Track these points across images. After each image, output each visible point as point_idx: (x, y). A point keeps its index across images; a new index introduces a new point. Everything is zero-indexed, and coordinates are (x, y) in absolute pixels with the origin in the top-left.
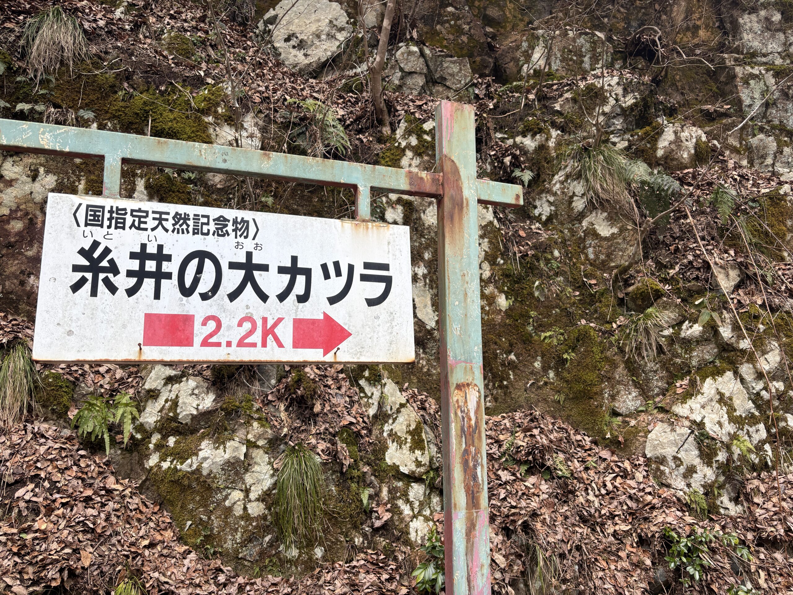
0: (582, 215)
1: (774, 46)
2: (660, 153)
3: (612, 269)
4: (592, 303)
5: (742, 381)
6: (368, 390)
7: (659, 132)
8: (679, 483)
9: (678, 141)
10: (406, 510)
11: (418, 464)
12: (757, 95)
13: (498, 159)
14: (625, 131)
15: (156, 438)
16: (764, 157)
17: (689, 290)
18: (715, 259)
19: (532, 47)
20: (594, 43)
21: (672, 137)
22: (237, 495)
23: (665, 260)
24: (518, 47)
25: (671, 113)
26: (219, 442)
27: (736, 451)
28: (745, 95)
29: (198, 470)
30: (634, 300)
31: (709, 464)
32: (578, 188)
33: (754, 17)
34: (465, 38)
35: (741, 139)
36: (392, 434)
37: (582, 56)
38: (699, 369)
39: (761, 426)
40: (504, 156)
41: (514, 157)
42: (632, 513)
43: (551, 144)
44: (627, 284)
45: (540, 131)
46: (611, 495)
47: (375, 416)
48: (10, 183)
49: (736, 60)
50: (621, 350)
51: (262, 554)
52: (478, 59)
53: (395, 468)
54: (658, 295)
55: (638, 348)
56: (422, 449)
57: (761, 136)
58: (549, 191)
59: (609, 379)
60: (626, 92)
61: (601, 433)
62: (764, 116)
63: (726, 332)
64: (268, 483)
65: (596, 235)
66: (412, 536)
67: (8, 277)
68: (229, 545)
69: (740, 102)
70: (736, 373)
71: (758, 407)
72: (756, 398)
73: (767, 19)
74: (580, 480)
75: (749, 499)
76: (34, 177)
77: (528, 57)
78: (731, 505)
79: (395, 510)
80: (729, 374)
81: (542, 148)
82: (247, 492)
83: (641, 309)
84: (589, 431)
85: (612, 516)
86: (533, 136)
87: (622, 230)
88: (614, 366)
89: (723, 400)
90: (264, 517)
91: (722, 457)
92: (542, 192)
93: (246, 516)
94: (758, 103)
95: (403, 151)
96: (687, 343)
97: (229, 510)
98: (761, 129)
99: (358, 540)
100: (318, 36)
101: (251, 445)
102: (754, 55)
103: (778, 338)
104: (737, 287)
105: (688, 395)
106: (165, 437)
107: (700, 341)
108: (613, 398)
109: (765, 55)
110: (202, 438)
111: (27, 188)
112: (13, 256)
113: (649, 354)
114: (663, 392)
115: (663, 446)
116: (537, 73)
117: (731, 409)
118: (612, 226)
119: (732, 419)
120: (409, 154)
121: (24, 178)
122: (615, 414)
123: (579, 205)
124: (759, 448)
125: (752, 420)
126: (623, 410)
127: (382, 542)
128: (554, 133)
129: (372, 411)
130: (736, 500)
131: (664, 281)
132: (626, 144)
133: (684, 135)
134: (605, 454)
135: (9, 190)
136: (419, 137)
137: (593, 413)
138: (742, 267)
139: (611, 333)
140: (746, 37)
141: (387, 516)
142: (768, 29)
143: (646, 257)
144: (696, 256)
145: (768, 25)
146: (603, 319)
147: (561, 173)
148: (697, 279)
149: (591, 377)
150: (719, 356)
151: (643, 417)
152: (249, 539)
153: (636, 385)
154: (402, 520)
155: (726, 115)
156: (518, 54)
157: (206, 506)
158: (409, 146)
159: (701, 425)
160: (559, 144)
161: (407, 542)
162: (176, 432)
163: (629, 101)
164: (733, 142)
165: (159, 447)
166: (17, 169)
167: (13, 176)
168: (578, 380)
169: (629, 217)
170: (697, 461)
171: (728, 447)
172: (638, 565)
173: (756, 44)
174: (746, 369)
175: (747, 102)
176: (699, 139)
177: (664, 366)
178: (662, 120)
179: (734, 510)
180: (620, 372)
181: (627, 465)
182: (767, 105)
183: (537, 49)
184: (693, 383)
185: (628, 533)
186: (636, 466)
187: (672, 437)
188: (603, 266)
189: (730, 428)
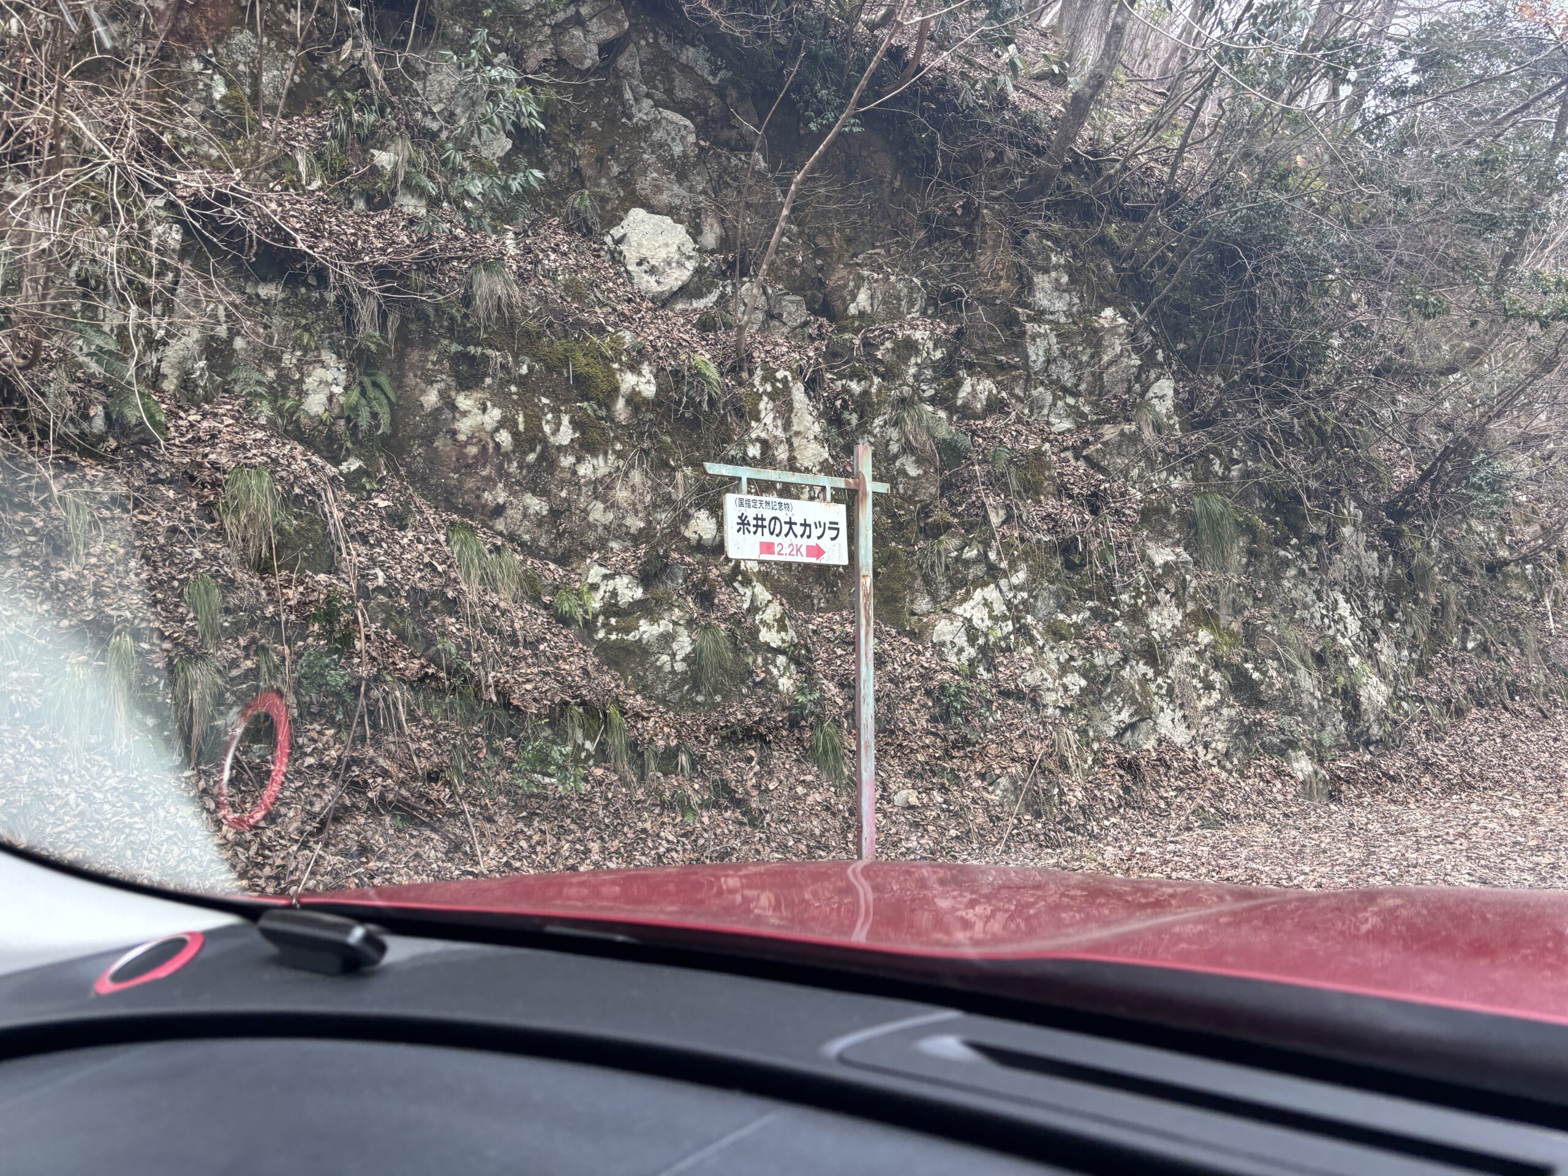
0: (896, 457)
1: (1060, 305)
2: (959, 402)
3: (916, 503)
4: (901, 529)
5: (1001, 591)
6: (741, 590)
7: (959, 384)
8: (953, 659)
9: (974, 393)
10: (775, 671)
11: (784, 641)
12: (1041, 353)
13: (831, 400)
14: (934, 379)
15: (601, 619)
16: (1041, 408)
17: (971, 523)
18: (990, 501)
19: (858, 287)
20: (912, 289)
21: (969, 389)
22: (665, 658)
23: (956, 499)
24: (846, 286)
25: (970, 367)
26: (654, 620)
27: (992, 639)
28: (1031, 350)
29: (640, 640)
30: (931, 529)
31: (973, 646)
32: (893, 433)
33: (1046, 277)
34: (797, 271)
35: (1025, 390)
36: (762, 621)
37: (899, 300)
38: (973, 582)
39: (1010, 623)
40: (835, 398)
41: (844, 401)
42: (922, 676)
43: (873, 390)
44: (927, 516)
45: (865, 378)
46: (909, 665)
47: (749, 610)
48: (465, 414)
49: (1028, 316)
50: (920, 567)
51: (681, 698)
52: (809, 293)
53: (767, 644)
54: (948, 526)
55: (932, 566)
56: (786, 631)
57: (1041, 389)
58: (870, 433)
59: (910, 588)
60: (935, 348)
61: (903, 626)
62: (1046, 370)
63: (992, 556)
64: (689, 649)
65: (905, 474)
66: (781, 687)
67: (466, 492)
68: (659, 691)
69: (1027, 357)
70: (998, 586)
71: (1009, 610)
72: (1008, 604)
73: (1057, 280)
74: (889, 656)
75: (996, 669)
76: (484, 410)
77: (854, 297)
78: (985, 673)
79: (768, 672)
80: (992, 586)
81: (866, 393)
82: (674, 655)
83: (936, 536)
84: (893, 625)
85: (909, 678)
86: (859, 382)
87: (925, 472)
88: (914, 578)
89: (987, 604)
90: (686, 672)
91: (981, 641)
92: (864, 433)
93: (673, 672)
94: (1042, 359)
95: (760, 396)
96: (967, 563)
97: (661, 667)
98: (1042, 383)
99: (745, 691)
100: (669, 264)
101: (675, 623)
102: (1043, 312)
103: (1026, 561)
104: (1003, 523)
105: (964, 600)
106: (607, 618)
107: (976, 561)
108: (912, 602)
109: (1052, 313)
110: (639, 618)
111: (479, 418)
112: (470, 475)
113: (940, 570)
114: (947, 599)
115: (944, 634)
116: (862, 314)
117: (991, 610)
118: (918, 468)
119: (991, 617)
120: (765, 399)
121: (476, 410)
122: (913, 614)
123: (894, 448)
124: (1006, 638)
125: (1005, 618)
126: (919, 611)
127: (761, 692)
128: (877, 380)
129: (746, 606)
130: (988, 671)
131: (954, 515)
132: (933, 392)
133: (980, 388)
134: (906, 640)
135: (465, 420)
136: (773, 385)
137: (898, 612)
138: (1008, 508)
139: (913, 553)
140: (1039, 295)
141: (763, 675)
142: (1057, 289)
143: (942, 495)
144: (978, 498)
145: (1058, 287)
146: (908, 543)
147: (881, 418)
148: (977, 515)
149: (897, 586)
150: (987, 573)
151: (932, 616)
152: (676, 687)
153: (929, 593)
154: (773, 678)
155: (1016, 368)
156: (845, 293)
157: (643, 665)
158: (765, 392)
159: (970, 620)
160: (879, 391)
161: (778, 692)
162: (616, 614)
163: (938, 355)
164: (1018, 391)
165: (604, 625)
166: (469, 402)
167: (467, 408)
168: (888, 588)
169: (931, 462)
170: (965, 644)
171: (986, 635)
172: (924, 706)
173: (1045, 303)
174: (1003, 582)
175: (1033, 358)
176: (990, 392)
177: (950, 580)
178: (962, 373)
179: (986, 676)
180: (918, 583)
181: (920, 647)
182: (1048, 362)
183: (862, 290)
184: (968, 592)
185: (918, 688)
186: (926, 648)
187: (950, 628)
188: (910, 500)
189: (989, 623)
